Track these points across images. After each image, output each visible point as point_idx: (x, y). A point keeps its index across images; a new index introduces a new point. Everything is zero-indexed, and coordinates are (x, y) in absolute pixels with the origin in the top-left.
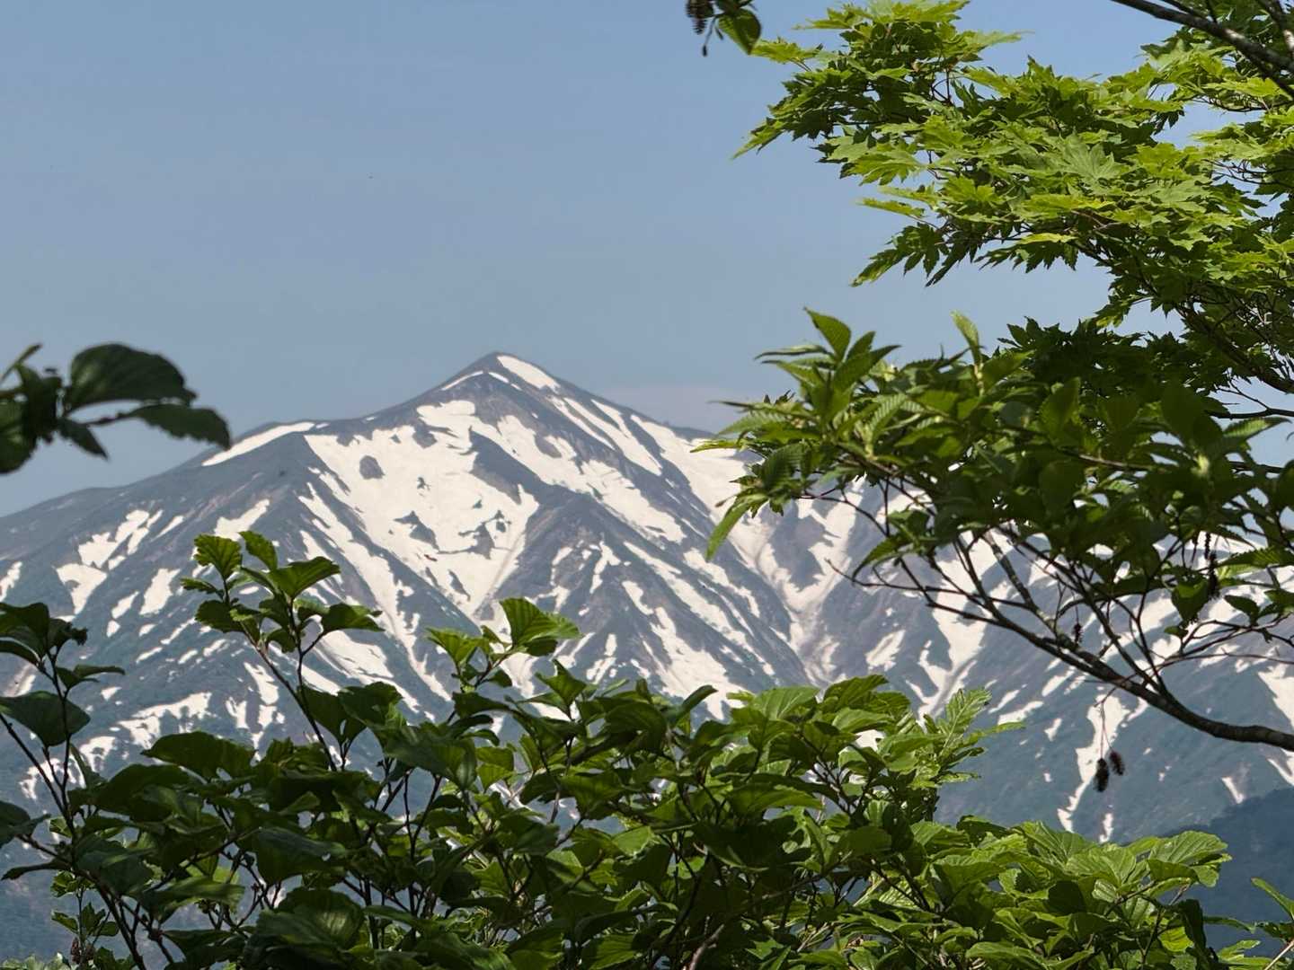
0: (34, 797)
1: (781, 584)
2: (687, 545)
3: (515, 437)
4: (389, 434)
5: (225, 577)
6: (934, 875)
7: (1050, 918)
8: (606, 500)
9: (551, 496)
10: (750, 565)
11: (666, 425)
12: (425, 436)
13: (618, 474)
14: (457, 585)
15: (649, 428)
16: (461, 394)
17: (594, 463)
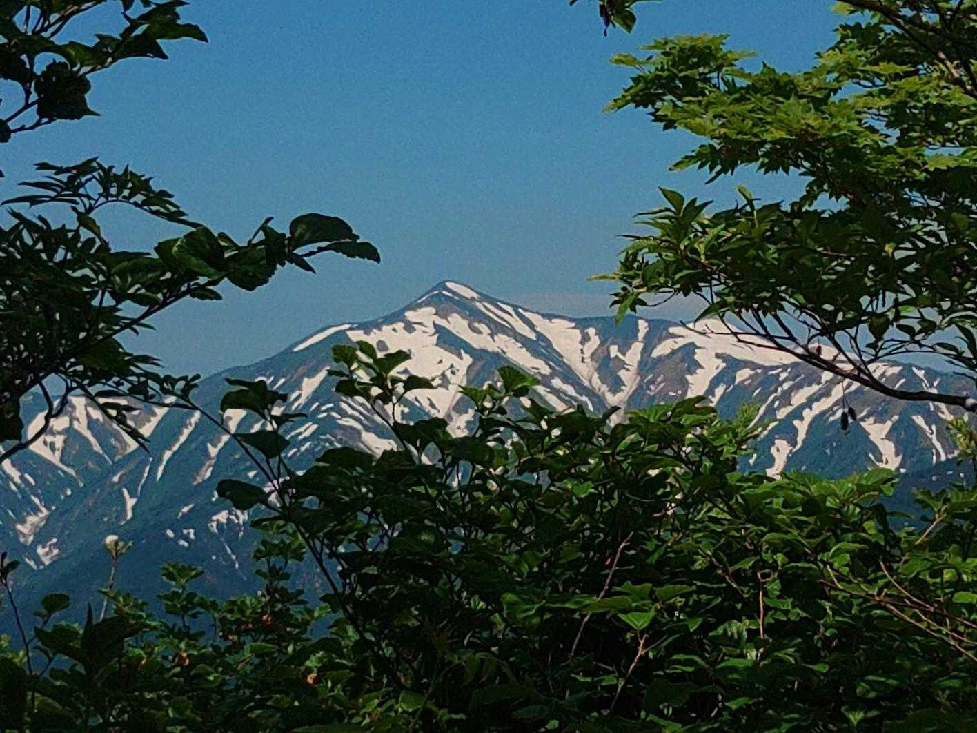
0: (216, 531)
1: (603, 394)
2: (552, 376)
3: (457, 325)
4: (391, 327)
5: (349, 366)
6: (740, 500)
7: (804, 518)
8: (508, 355)
9: (478, 354)
10: (586, 383)
11: (537, 313)
12: (409, 327)
13: (513, 341)
14: (432, 405)
15: (527, 314)
16: (427, 304)
17: (500, 335)
